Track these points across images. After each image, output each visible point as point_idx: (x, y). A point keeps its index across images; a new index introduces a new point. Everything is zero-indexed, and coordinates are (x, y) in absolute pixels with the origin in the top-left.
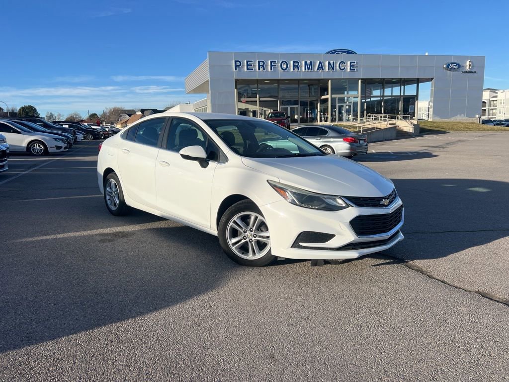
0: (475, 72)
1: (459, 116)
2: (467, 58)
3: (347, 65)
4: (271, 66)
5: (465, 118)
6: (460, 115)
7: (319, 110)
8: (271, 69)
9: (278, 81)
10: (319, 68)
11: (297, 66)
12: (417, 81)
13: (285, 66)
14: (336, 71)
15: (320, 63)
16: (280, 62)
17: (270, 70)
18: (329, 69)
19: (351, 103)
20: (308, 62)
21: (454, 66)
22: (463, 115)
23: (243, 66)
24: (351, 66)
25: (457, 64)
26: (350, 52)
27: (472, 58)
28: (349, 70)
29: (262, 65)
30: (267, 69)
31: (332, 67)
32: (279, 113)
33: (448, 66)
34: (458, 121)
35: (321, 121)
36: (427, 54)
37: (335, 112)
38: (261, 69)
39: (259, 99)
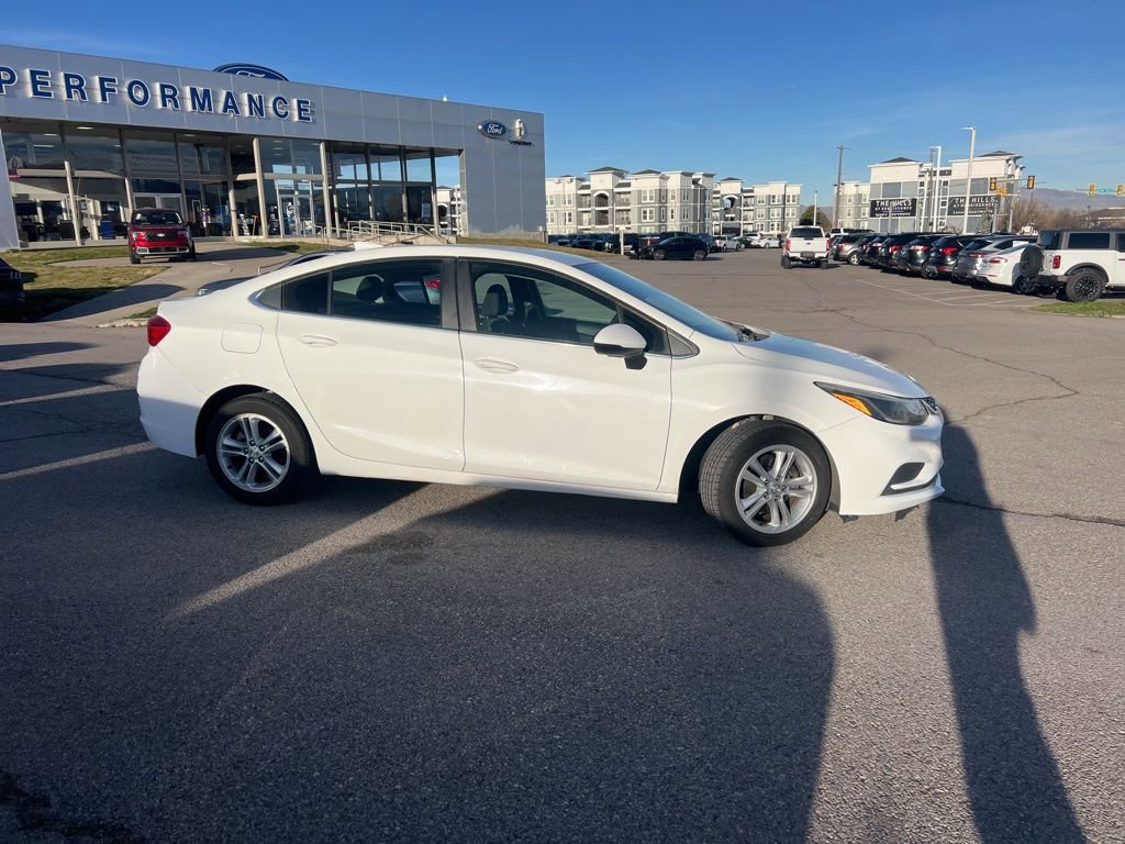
0: (530, 144)
1: (512, 227)
2: (515, 114)
3: (290, 108)
4: (103, 90)
5: (522, 231)
6: (514, 226)
7: (233, 207)
8: (104, 98)
9: (121, 131)
10: (226, 107)
11: (172, 97)
12: (432, 153)
13: (140, 95)
14: (268, 118)
15: (229, 95)
16: (127, 83)
17: (99, 100)
18: (251, 113)
19: (308, 192)
20: (200, 90)
21: (495, 129)
22: (517, 226)
23: (22, 83)
24: (300, 110)
25: (500, 126)
26: (271, 75)
27: (524, 116)
28: (296, 119)
29: (76, 85)
30: (92, 97)
31: (257, 107)
32: (159, 212)
33: (486, 127)
34: (512, 237)
35: (241, 233)
36: (445, 99)
37: (276, 212)
38: (76, 97)
39: (72, 173)
